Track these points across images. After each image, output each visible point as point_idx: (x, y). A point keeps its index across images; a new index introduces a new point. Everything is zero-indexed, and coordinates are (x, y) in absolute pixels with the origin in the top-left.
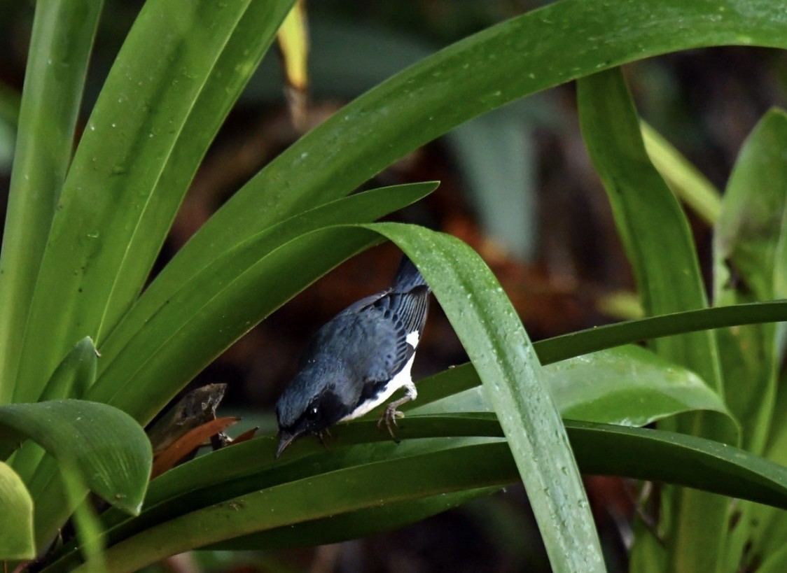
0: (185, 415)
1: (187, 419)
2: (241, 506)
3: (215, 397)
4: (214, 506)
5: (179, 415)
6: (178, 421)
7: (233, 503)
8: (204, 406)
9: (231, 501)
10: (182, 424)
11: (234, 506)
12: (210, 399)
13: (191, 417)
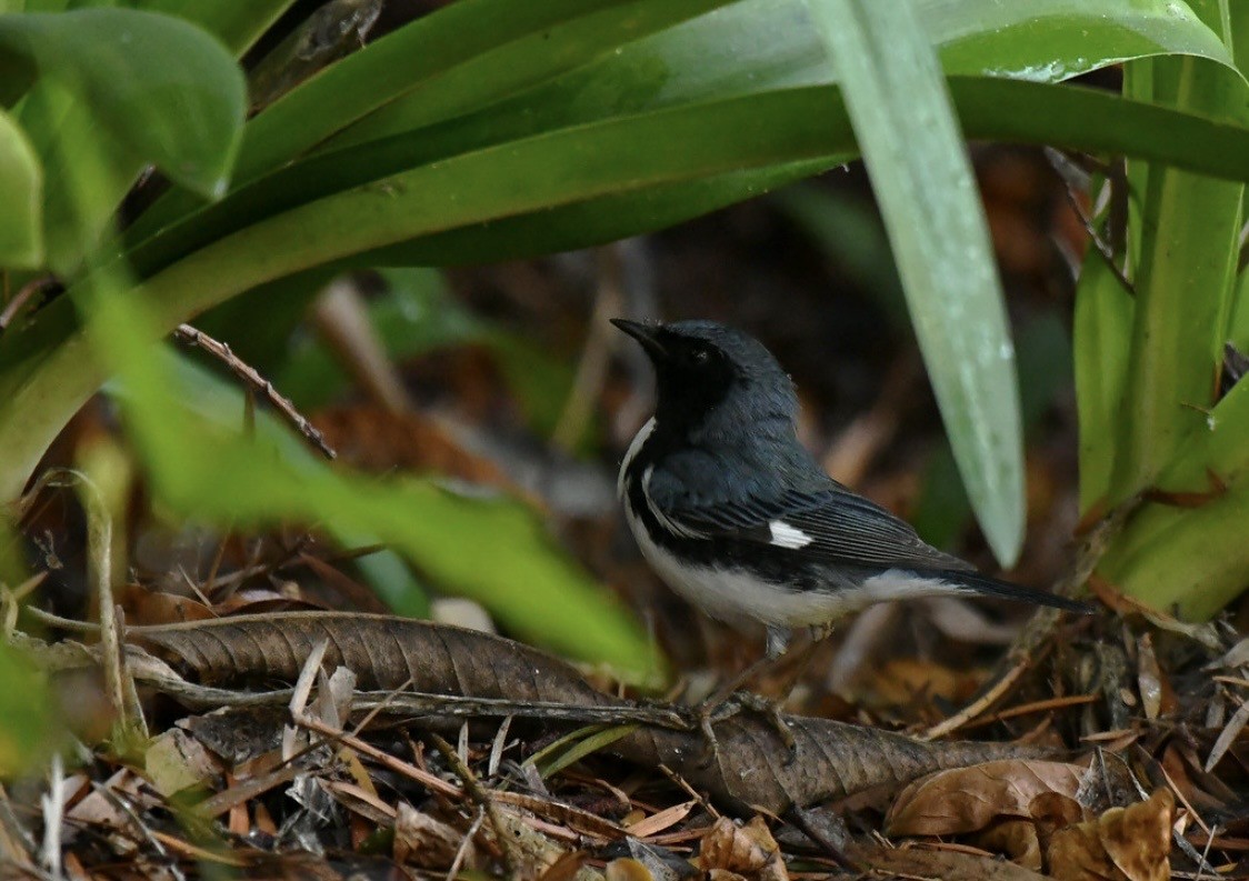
0: (314, 42)
1: (318, 49)
2: (401, 190)
3: (365, 16)
4: (355, 190)
5: (304, 42)
6: (303, 53)
7: (387, 184)
8: (346, 29)
9: (384, 181)
10: (308, 58)
11: (390, 189)
12: (356, 17)
13: (325, 47)
